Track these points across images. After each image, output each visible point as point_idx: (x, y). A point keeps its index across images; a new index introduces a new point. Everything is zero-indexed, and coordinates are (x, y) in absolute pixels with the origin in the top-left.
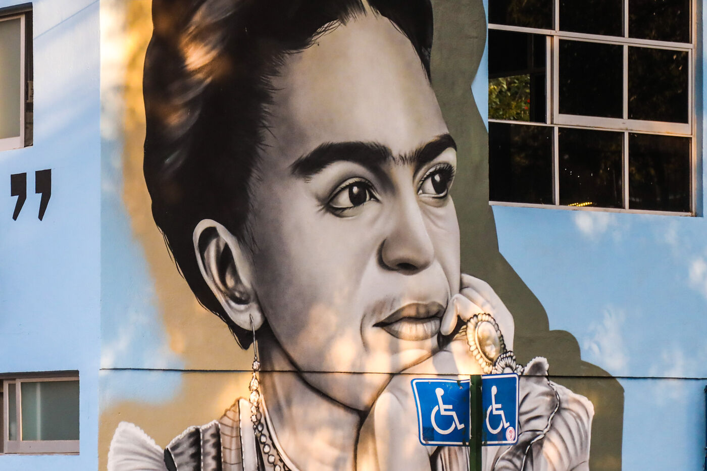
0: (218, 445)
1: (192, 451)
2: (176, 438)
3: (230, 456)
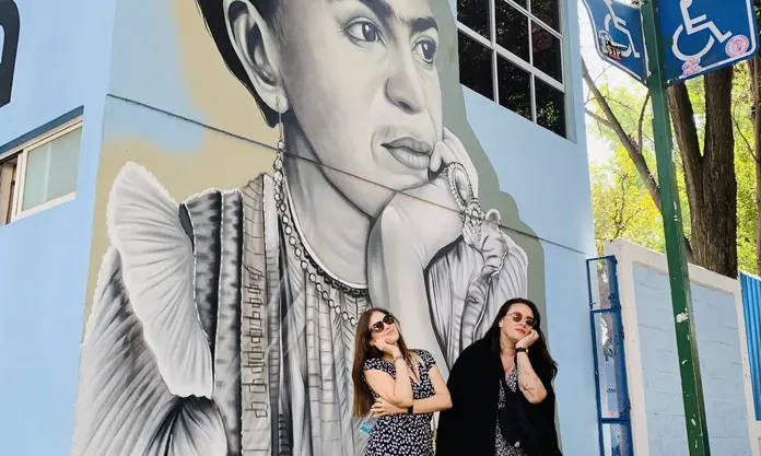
2: (195, 196)
3: (251, 228)
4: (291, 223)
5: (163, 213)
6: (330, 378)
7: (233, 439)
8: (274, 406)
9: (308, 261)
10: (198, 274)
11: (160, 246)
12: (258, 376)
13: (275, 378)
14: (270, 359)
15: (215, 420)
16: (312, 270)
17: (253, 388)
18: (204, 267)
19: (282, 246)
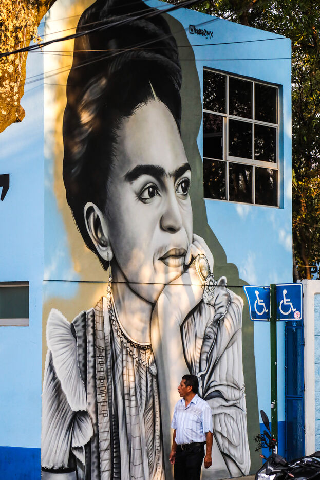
0: (94, 321)
1: (82, 324)
2: (76, 318)
3: (99, 327)
4: (115, 319)
5: (65, 329)
6: (134, 394)
7: (95, 427)
8: (110, 411)
9: (123, 337)
10: (79, 355)
11: (64, 345)
12: (103, 398)
13: (110, 398)
14: (108, 389)
15: (88, 420)
16: (125, 341)
17: (102, 404)
18: (81, 351)
19: (112, 332)
